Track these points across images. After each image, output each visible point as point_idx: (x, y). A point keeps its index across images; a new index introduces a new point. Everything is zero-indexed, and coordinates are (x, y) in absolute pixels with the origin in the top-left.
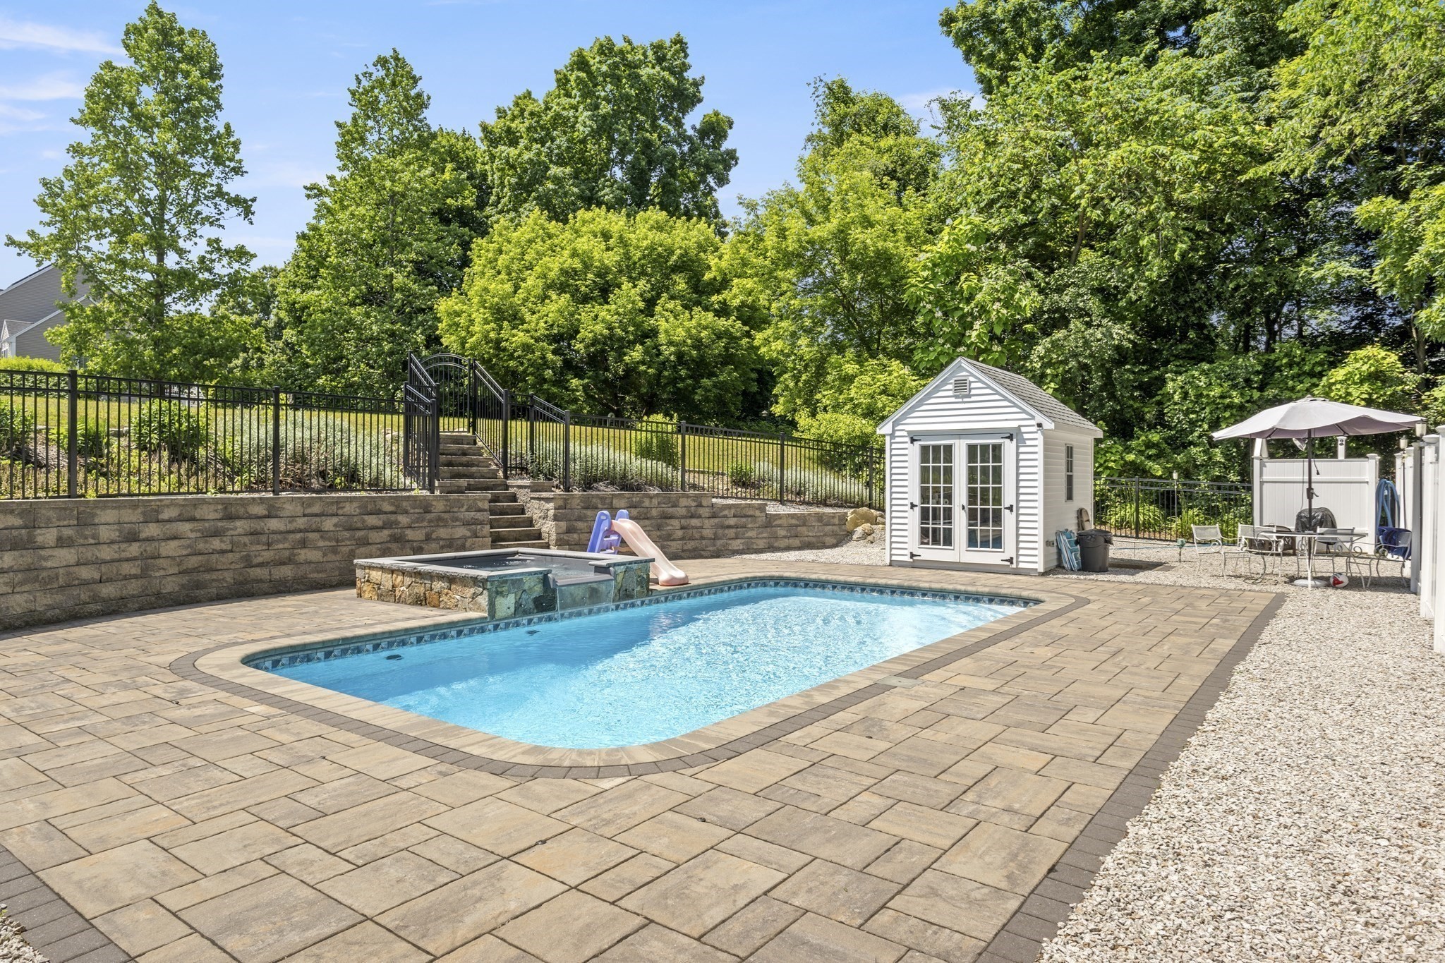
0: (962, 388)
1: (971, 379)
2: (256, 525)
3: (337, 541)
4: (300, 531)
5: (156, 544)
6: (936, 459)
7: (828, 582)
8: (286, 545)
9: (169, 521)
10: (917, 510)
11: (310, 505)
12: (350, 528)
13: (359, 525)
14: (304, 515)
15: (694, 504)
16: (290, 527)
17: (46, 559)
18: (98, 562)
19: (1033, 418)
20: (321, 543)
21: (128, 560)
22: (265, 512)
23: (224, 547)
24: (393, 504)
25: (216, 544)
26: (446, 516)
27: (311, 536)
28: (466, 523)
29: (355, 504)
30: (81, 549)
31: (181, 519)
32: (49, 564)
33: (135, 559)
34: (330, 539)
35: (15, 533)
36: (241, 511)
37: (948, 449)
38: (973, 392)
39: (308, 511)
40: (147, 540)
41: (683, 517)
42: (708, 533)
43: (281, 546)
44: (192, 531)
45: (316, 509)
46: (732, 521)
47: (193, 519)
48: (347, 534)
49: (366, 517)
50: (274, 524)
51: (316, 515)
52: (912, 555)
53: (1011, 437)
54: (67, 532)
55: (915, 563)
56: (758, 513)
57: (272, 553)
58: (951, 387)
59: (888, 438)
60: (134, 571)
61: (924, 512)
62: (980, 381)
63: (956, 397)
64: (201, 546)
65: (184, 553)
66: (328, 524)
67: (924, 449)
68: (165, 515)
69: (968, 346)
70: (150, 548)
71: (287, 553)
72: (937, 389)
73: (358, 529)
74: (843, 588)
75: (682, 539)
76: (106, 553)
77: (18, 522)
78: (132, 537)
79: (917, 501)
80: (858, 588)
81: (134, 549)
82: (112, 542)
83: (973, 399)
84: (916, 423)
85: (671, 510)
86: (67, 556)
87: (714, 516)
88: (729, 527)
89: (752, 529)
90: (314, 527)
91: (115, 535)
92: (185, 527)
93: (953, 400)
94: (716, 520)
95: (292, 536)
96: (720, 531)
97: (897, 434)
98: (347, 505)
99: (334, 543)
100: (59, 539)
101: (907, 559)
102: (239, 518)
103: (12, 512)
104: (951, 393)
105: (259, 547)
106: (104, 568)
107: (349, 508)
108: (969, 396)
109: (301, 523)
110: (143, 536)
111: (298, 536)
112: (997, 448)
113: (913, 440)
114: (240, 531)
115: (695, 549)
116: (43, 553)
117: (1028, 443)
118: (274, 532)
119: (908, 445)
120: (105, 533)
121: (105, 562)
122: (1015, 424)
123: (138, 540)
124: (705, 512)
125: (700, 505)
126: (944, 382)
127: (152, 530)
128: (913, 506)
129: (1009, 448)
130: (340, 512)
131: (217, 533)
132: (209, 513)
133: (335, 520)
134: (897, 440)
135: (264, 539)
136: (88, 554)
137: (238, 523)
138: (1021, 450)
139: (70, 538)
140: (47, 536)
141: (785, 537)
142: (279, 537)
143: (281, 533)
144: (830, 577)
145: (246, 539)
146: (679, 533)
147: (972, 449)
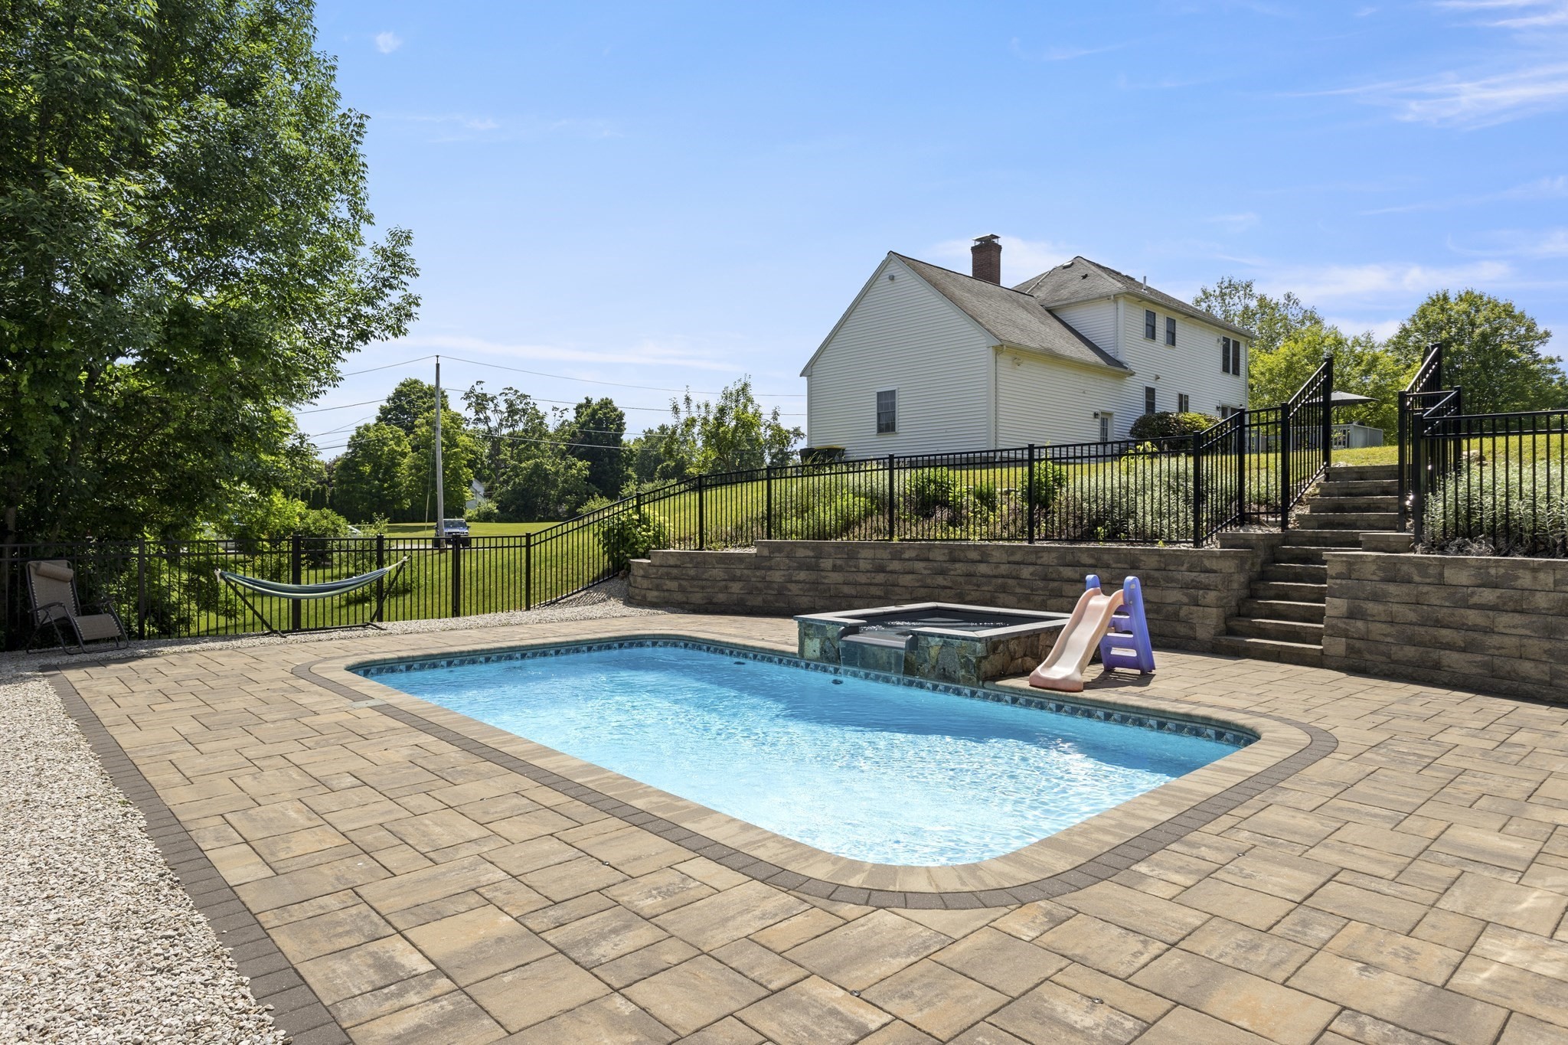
2: (971, 568)
3: (1032, 590)
4: (1003, 577)
5: (896, 576)
8: (990, 588)
9: (909, 560)
11: (1013, 554)
12: (1045, 578)
13: (1054, 576)
14: (1009, 563)
16: (995, 572)
17: (825, 578)
18: (856, 584)
20: (1018, 590)
21: (876, 585)
22: (979, 558)
23: (945, 583)
24: (1092, 557)
25: (940, 580)
26: (1156, 574)
27: (1010, 582)
28: (1186, 586)
29: (1054, 555)
30: (846, 574)
31: (918, 559)
32: (826, 581)
33: (881, 585)
34: (1025, 587)
35: (808, 560)
36: (962, 555)
39: (1012, 559)
40: (891, 572)
43: (986, 588)
44: (925, 568)
45: (1017, 557)
47: (927, 560)
48: (1041, 584)
49: (1061, 569)
50: (983, 568)
51: (1018, 563)
54: (839, 562)
57: (978, 593)
60: (879, 593)
64: (929, 581)
65: (917, 585)
66: (1026, 572)
68: (906, 556)
70: (892, 578)
71: (988, 595)
73: (1053, 580)
76: (862, 578)
77: (811, 554)
78: (881, 569)
81: (880, 578)
82: (868, 571)
86: (836, 577)
90: (1014, 573)
91: (869, 567)
92: (919, 566)
95: (994, 580)
98: (1045, 555)
99: (1028, 592)
100: (834, 566)
102: (960, 561)
103: (808, 548)
105: (970, 587)
106: (859, 588)
107: (1046, 558)
109: (1004, 569)
110: (888, 569)
111: (1000, 581)
114: (959, 572)
116: (823, 574)
118: (983, 576)
120: (863, 565)
121: (861, 584)
123: (884, 571)
127: (896, 565)
130: (1039, 562)
131: (942, 572)
132: (939, 555)
133: (1031, 569)
135: (974, 580)
136: (851, 577)
137: (957, 565)
139: (840, 566)
140: (827, 563)
142: (984, 580)
143: (989, 576)
145: (961, 579)
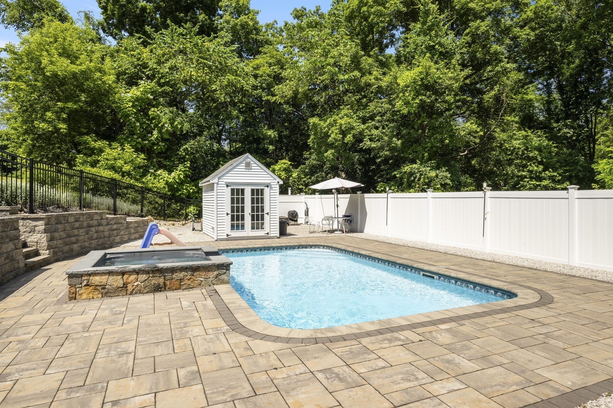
0: (248, 165)
1: (252, 162)
6: (238, 194)
7: (230, 249)
10: (230, 216)
15: (99, 218)
19: (275, 179)
37: (243, 190)
38: (253, 168)
41: (96, 226)
42: (106, 234)
46: (115, 227)
52: (227, 235)
53: (268, 186)
55: (229, 238)
56: (123, 221)
58: (244, 165)
59: (215, 185)
61: (233, 217)
62: (255, 163)
63: (246, 169)
67: (233, 190)
69: (149, 141)
72: (238, 165)
74: (238, 251)
75: (97, 239)
79: (229, 212)
80: (245, 251)
83: (253, 170)
84: (228, 179)
85: (91, 222)
87: (108, 224)
88: (114, 230)
89: (122, 230)
93: (244, 170)
94: (109, 226)
96: (111, 232)
97: (220, 183)
101: (225, 237)
104: (244, 167)
108: (251, 169)
112: (262, 190)
113: (227, 186)
115: (102, 244)
117: (274, 189)
119: (225, 188)
122: (269, 181)
124: (104, 222)
125: (102, 219)
126: (241, 163)
128: (227, 214)
129: (267, 191)
134: (220, 185)
138: (271, 191)
141: (134, 233)
144: (231, 247)
146: (95, 235)
147: (253, 190)
